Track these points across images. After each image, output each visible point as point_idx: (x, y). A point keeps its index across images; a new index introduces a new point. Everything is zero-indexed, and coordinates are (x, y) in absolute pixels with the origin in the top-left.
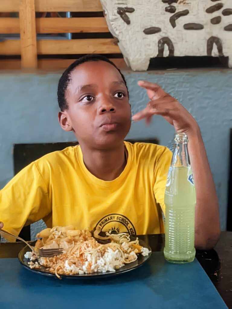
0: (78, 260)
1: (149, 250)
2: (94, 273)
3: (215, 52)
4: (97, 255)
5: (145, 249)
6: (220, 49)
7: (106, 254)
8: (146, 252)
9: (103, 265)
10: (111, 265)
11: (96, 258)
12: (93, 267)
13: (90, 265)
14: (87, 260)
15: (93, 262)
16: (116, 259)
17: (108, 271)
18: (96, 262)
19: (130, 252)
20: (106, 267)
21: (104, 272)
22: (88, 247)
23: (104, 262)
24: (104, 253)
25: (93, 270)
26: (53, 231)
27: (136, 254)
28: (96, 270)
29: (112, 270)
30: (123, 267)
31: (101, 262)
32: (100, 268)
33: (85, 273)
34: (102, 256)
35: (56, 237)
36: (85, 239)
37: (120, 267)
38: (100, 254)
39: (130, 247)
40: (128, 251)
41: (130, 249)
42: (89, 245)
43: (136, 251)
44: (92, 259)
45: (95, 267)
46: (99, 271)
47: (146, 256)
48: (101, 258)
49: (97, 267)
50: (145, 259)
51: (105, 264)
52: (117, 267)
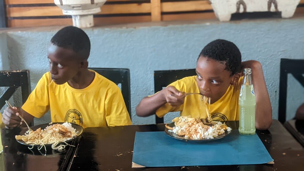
0: (195, 133)
1: (231, 128)
2: (203, 139)
3: (273, 9)
4: (204, 130)
5: (229, 128)
6: (276, 7)
7: (209, 130)
8: (229, 129)
9: (207, 135)
10: (212, 135)
11: (204, 132)
12: (202, 136)
13: (201, 135)
14: (199, 133)
15: (202, 133)
16: (214, 133)
17: (210, 138)
18: (204, 134)
19: (221, 129)
20: (209, 136)
21: (208, 138)
22: (199, 126)
23: (208, 134)
24: (208, 129)
25: (202, 138)
26: (181, 118)
27: (224, 130)
28: (204, 138)
29: (212, 138)
30: (218, 136)
31: (206, 134)
32: (206, 136)
33: (198, 139)
34: (207, 131)
35: (183, 121)
36: (198, 123)
37: (216, 136)
38: (206, 130)
39: (221, 127)
40: (220, 129)
41: (221, 128)
42: (200, 126)
43: (224, 129)
44: (202, 132)
45: (204, 136)
46: (206, 138)
47: (229, 131)
48: (206, 131)
49: (205, 136)
50: (229, 133)
51: (208, 135)
52: (215, 137)
